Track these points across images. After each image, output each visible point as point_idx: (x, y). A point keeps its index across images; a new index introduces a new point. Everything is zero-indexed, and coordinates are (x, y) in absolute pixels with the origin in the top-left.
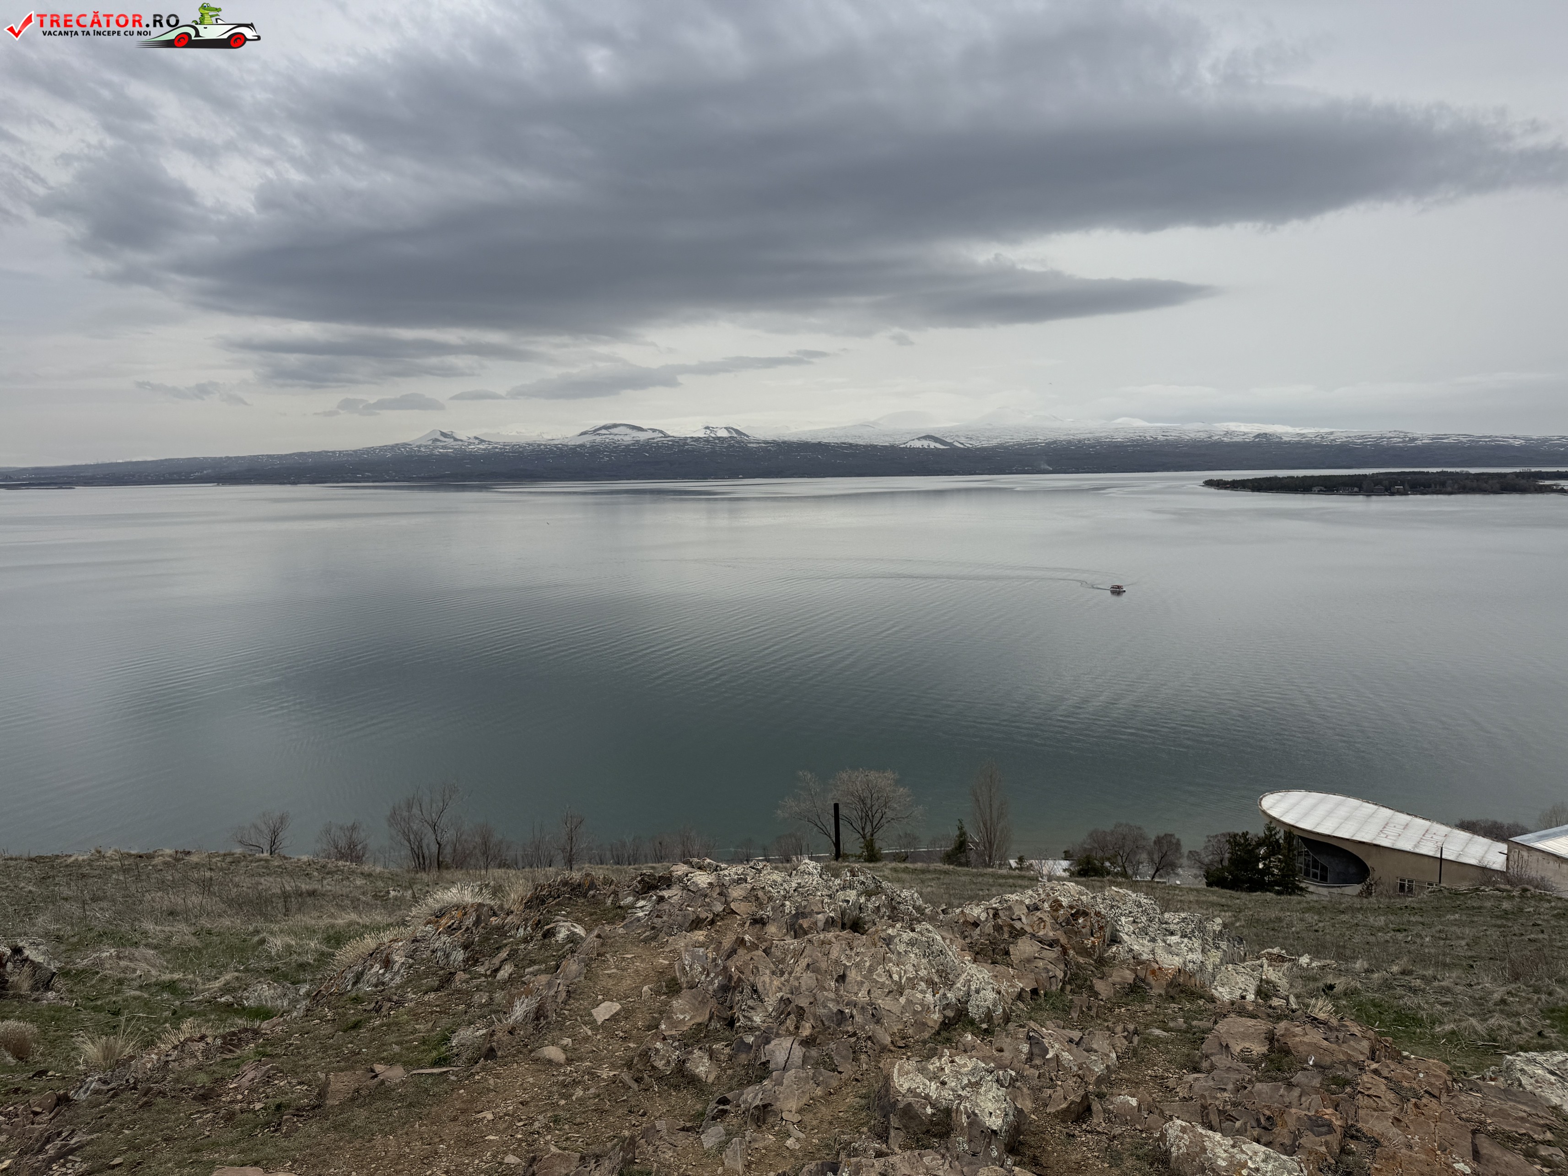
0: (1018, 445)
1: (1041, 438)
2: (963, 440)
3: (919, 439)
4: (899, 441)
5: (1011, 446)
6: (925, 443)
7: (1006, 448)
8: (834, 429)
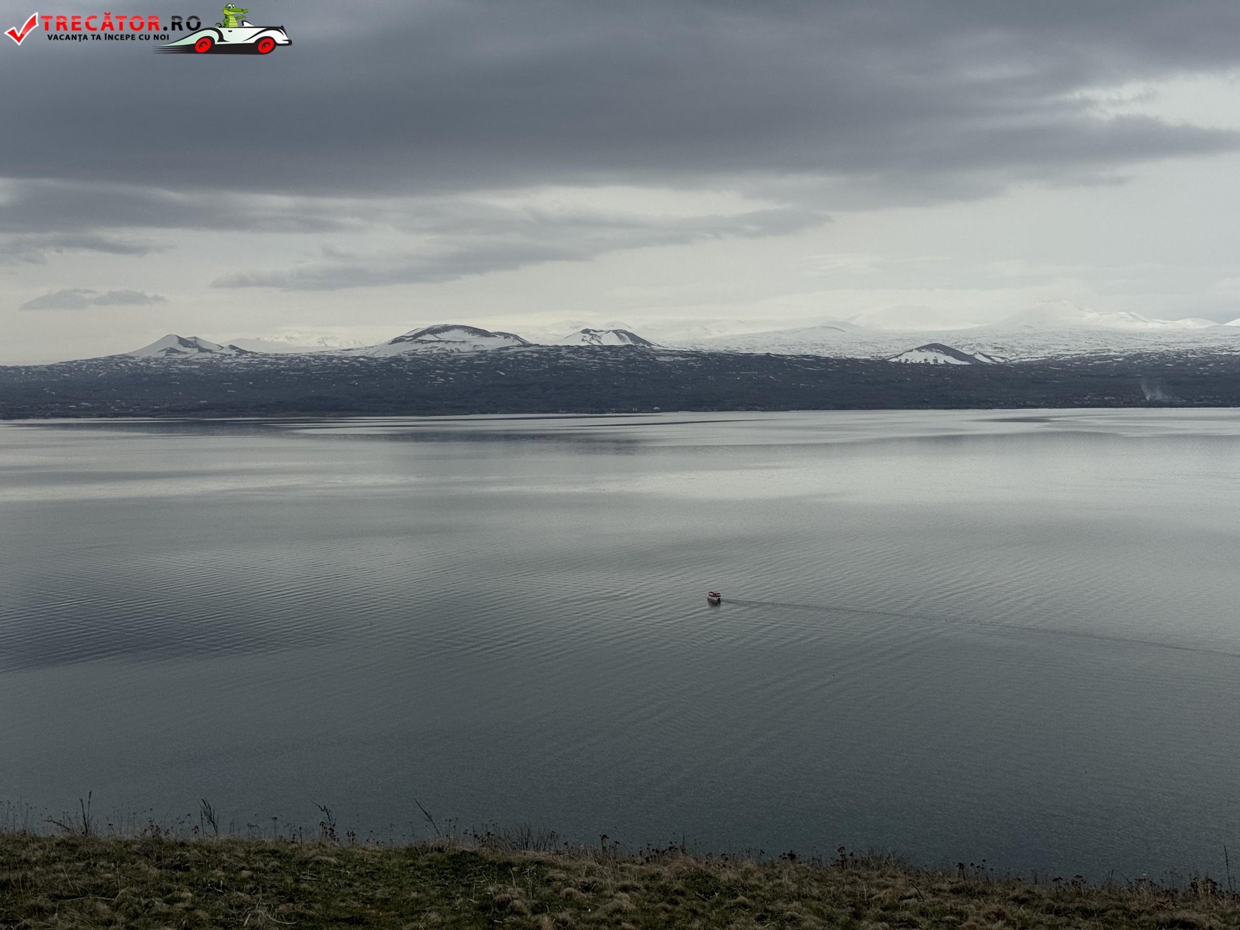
0: (1080, 359)
1: (1114, 349)
2: (989, 351)
3: (919, 349)
4: (888, 351)
5: (1068, 361)
6: (930, 357)
7: (1062, 364)
8: (780, 332)
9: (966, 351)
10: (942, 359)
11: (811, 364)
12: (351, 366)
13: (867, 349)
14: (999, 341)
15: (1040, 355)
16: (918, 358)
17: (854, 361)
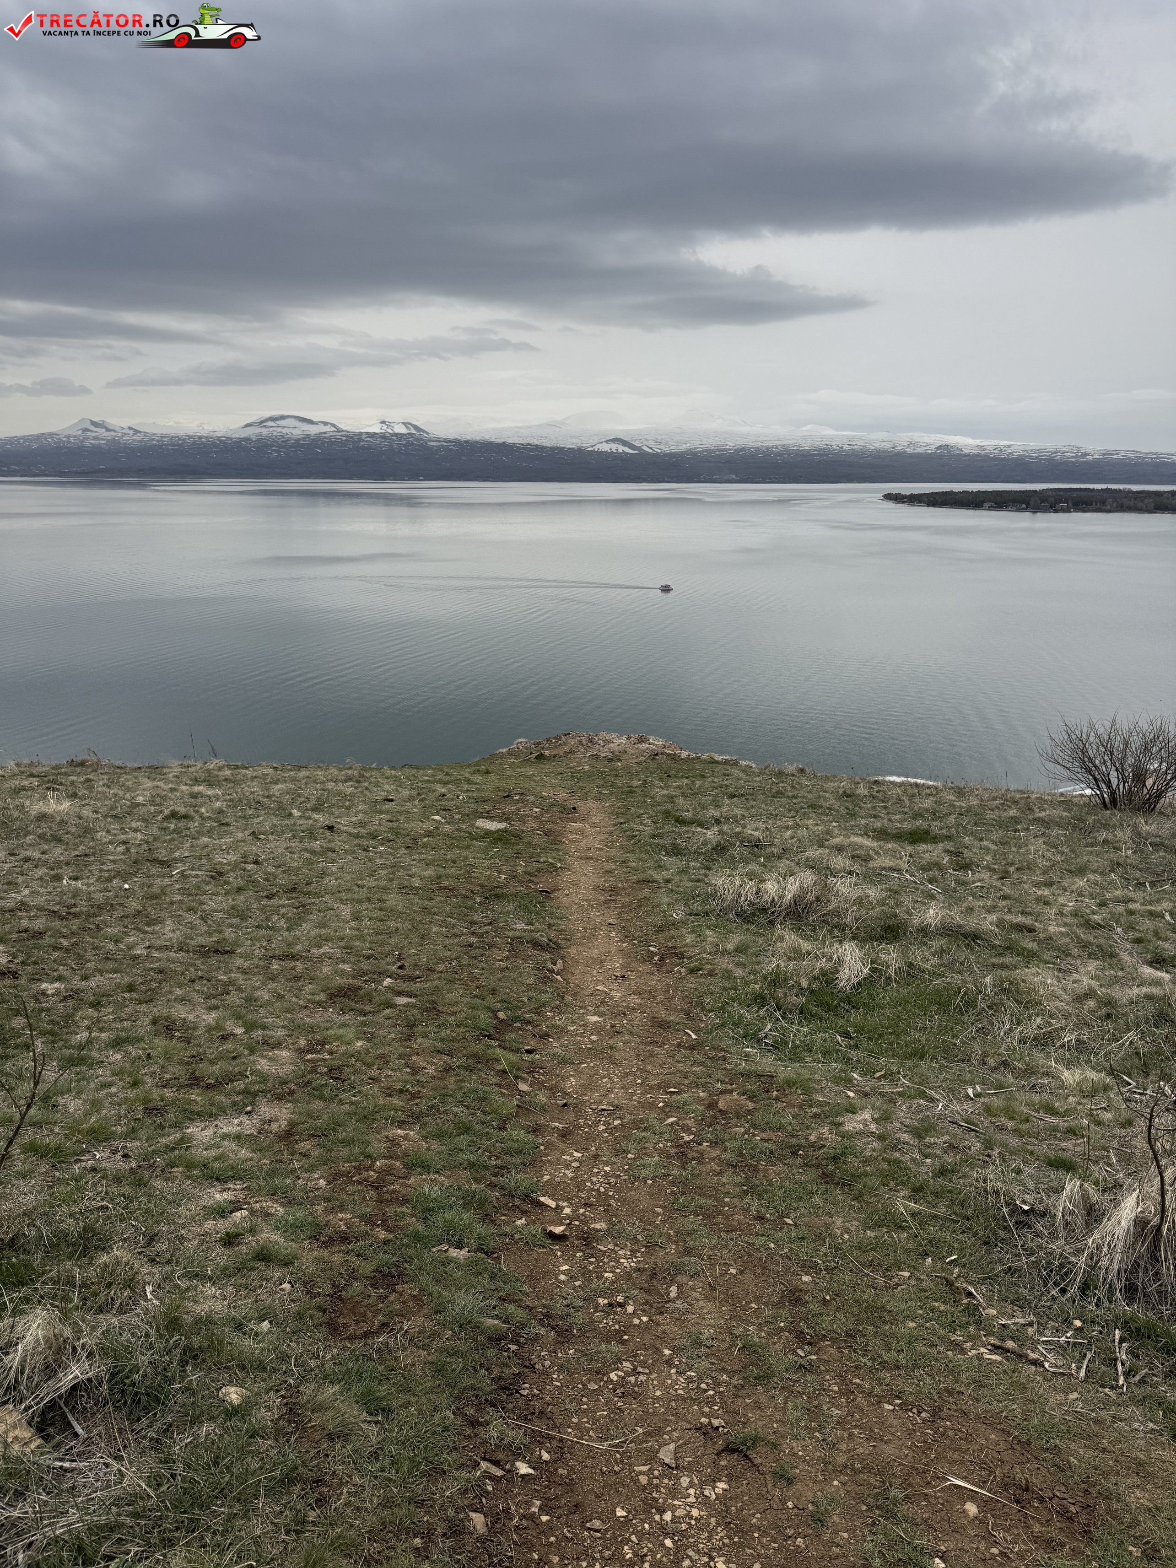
2: (652, 444)
3: (607, 442)
5: (700, 452)
6: (614, 447)
7: (695, 454)
9: (637, 444)
10: (621, 449)
11: (532, 450)
13: (574, 440)
14: (659, 437)
15: (684, 447)
16: (606, 448)
17: (561, 449)
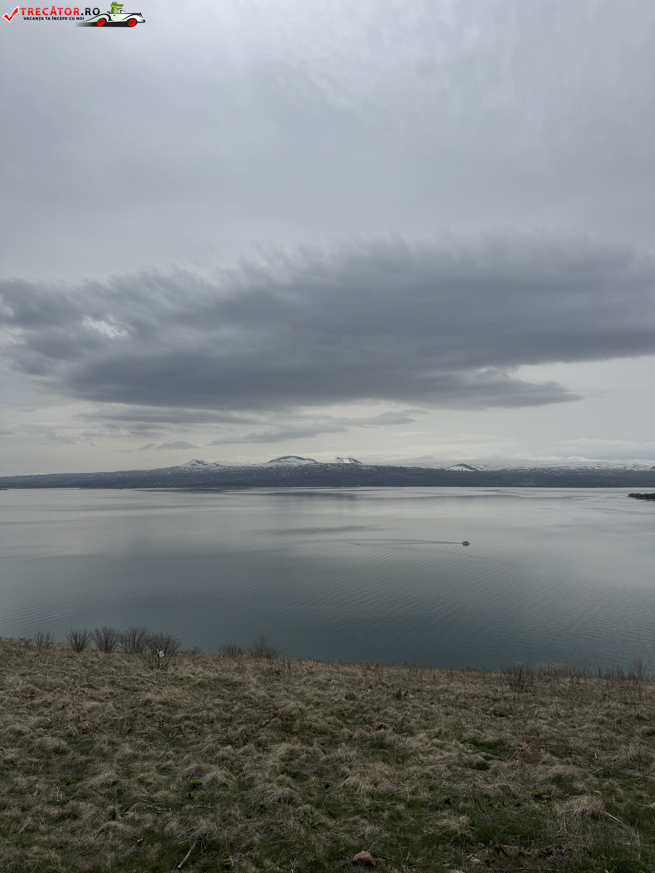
0: (514, 470)
1: (527, 467)
2: (482, 467)
3: (456, 466)
4: (445, 467)
5: (510, 471)
6: (460, 468)
7: (507, 472)
8: (408, 459)
9: (473, 467)
10: (465, 469)
12: (254, 470)
13: (438, 465)
14: (486, 463)
15: (500, 468)
16: (456, 469)
17: (432, 470)
